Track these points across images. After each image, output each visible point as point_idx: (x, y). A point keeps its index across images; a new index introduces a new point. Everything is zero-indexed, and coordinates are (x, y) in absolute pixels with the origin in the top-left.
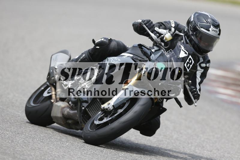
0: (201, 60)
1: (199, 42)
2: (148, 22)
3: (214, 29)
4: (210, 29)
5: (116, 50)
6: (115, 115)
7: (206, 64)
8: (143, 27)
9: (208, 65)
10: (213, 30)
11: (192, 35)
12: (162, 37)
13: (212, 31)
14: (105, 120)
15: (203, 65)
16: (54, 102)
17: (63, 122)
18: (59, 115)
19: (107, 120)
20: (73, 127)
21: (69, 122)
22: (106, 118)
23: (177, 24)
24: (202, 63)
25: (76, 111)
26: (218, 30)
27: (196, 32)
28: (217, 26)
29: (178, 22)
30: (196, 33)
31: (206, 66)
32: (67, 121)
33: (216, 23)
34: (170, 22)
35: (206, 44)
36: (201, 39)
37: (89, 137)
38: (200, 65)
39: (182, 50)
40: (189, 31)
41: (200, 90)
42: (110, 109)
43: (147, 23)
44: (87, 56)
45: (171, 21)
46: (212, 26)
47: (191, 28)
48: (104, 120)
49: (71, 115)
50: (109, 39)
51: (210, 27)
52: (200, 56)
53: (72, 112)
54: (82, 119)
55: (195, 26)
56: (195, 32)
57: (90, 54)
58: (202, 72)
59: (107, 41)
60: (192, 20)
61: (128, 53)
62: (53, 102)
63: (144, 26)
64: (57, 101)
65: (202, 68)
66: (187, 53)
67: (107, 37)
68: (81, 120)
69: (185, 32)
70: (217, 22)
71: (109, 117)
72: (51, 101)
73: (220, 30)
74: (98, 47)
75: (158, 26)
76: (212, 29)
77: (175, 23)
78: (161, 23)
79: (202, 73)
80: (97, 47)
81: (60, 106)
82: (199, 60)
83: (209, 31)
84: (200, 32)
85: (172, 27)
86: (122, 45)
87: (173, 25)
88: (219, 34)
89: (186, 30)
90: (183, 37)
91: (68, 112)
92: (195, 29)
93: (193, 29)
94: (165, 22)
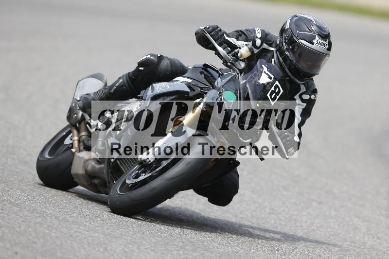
0: (303, 89)
1: (297, 62)
2: (214, 30)
3: (321, 41)
4: (315, 42)
5: (168, 73)
6: (158, 170)
7: (310, 95)
8: (206, 36)
9: (313, 97)
10: (319, 42)
11: (288, 50)
12: (235, 52)
13: (317, 45)
14: (143, 177)
15: (306, 97)
16: (77, 152)
17: (87, 183)
18: (81, 171)
19: (146, 177)
20: (102, 190)
21: (94, 183)
22: (144, 174)
23: (265, 33)
24: (304, 93)
25: (103, 165)
26: (327, 43)
27: (293, 45)
28: (326, 36)
29: (267, 30)
30: (292, 47)
31: (310, 98)
32: (93, 181)
33: (325, 32)
34: (254, 30)
35: (309, 63)
36: (300, 56)
37: (118, 203)
38: (300, 97)
39: (265, 72)
40: (282, 44)
41: (300, 135)
42: (150, 161)
43: (212, 32)
44: (125, 82)
45: (256, 29)
46: (317, 36)
47: (285, 39)
48: (140, 177)
49: (97, 171)
50: (159, 55)
51: (315, 38)
52: (299, 82)
53: (98, 166)
54: (111, 176)
55: (292, 37)
56: (291, 45)
57: (130, 78)
58: (304, 107)
59: (156, 60)
60: (287, 26)
61: (185, 77)
62: (75, 152)
63: (208, 35)
64: (80, 151)
65: (303, 101)
66: (273, 77)
67: (156, 53)
68: (109, 177)
69: (277, 45)
70: (327, 30)
71: (149, 173)
72: (72, 151)
73: (330, 44)
74: (142, 68)
75: (235, 37)
76: (317, 41)
77: (263, 32)
78: (241, 31)
79: (304, 110)
80: (140, 68)
81: (83, 157)
82: (299, 89)
83: (313, 44)
84: (300, 46)
85: (257, 37)
86: (178, 64)
87: (259, 35)
88: (329, 49)
89: (278, 43)
90: (275, 54)
91: (93, 167)
92: (291, 41)
93: (288, 40)
94: (247, 30)
